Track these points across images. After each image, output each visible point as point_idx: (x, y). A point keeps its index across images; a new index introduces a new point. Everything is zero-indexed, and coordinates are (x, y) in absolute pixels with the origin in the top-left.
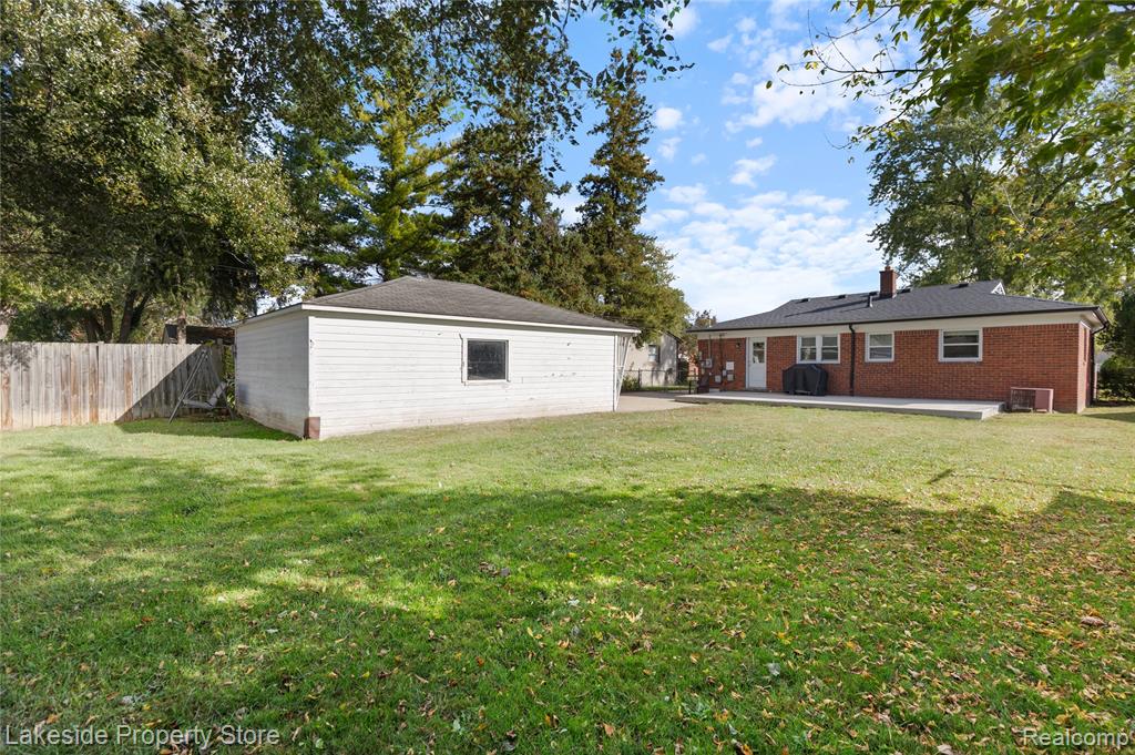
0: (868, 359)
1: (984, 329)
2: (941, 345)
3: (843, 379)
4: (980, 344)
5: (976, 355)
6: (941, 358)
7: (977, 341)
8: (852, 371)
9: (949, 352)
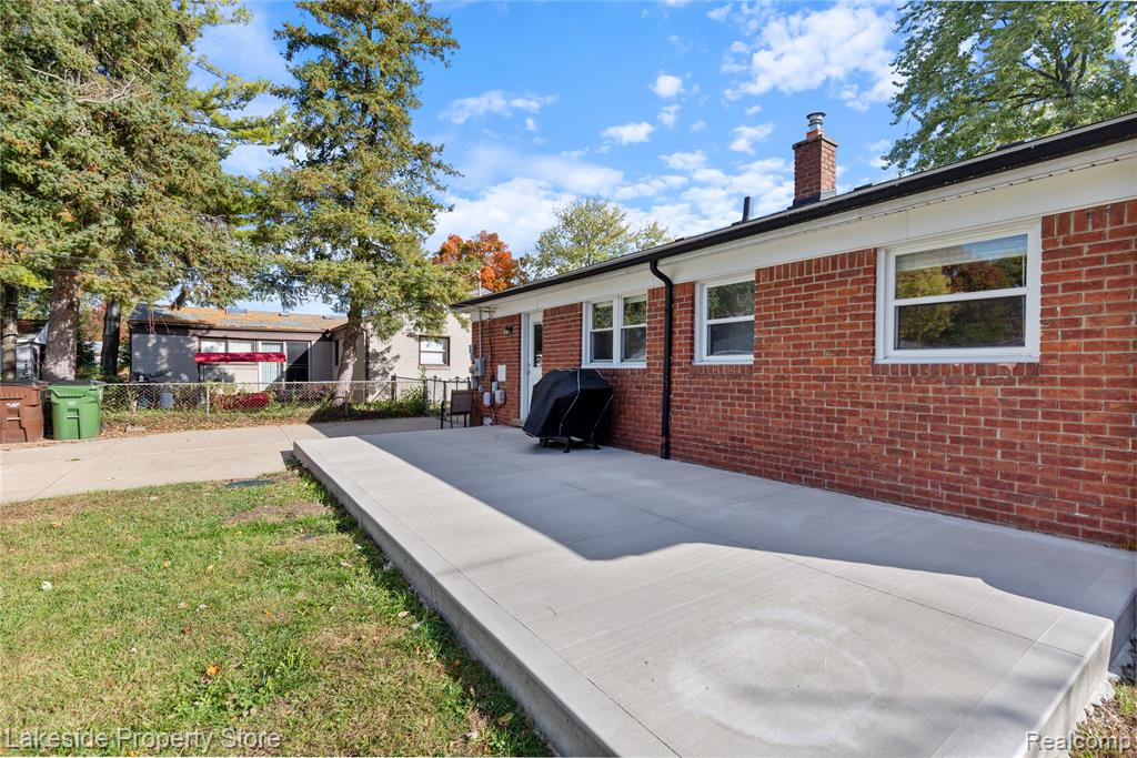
0: (703, 357)
1: (1047, 223)
2: (887, 304)
3: (645, 409)
4: (1032, 292)
5: (1016, 337)
6: (887, 351)
7: (1020, 282)
8: (668, 390)
9: (913, 328)
